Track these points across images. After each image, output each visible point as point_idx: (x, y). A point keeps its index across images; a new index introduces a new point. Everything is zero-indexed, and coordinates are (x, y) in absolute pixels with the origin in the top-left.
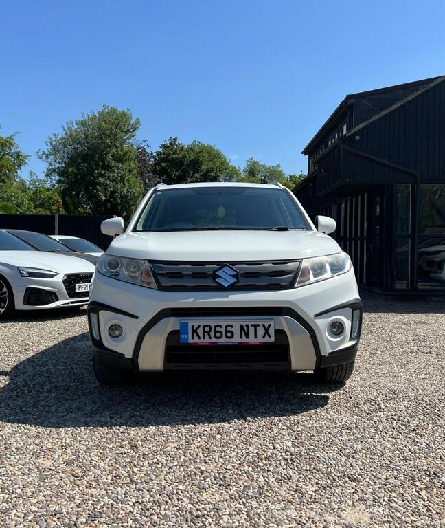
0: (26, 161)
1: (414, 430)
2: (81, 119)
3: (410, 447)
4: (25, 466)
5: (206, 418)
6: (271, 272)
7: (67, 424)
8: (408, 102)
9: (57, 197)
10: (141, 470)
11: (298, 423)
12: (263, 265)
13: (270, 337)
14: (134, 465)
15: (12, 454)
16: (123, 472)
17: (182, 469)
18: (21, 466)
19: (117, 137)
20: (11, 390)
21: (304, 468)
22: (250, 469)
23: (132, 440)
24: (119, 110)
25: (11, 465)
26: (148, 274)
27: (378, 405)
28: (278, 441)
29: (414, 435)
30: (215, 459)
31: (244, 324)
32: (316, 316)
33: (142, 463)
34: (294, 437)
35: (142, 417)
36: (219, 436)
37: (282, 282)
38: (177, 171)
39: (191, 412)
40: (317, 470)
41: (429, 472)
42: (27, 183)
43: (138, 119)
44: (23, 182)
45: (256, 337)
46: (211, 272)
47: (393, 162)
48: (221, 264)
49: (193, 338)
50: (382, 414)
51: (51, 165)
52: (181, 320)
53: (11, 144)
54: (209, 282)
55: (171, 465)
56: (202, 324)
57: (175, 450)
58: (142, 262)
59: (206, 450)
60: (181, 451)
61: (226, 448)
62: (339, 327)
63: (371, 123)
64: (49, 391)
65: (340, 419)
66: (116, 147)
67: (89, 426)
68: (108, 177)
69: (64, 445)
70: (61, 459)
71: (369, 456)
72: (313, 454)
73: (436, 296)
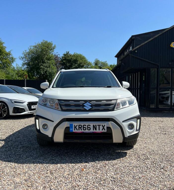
0: (15, 60)
1: (163, 168)
2: (35, 45)
3: (162, 176)
4: (9, 181)
5: (80, 161)
6: (105, 104)
7: (26, 163)
8: (155, 38)
9: (26, 73)
10: (54, 185)
11: (116, 164)
12: (102, 102)
13: (105, 130)
14: (52, 182)
15: (5, 176)
16: (47, 185)
17: (70, 184)
18: (7, 181)
19: (48, 51)
20: (6, 148)
21: (119, 185)
22: (98, 185)
23: (51, 171)
24: (48, 42)
25: (4, 181)
26: (58, 105)
27: (147, 157)
28: (108, 172)
29: (163, 170)
30: (83, 180)
31: (95, 125)
32: (123, 122)
33: (54, 181)
34: (114, 171)
35: (55, 160)
36: (85, 170)
37: (110, 108)
38: (69, 64)
39: (74, 158)
40: (124, 186)
41: (171, 188)
42: (15, 68)
43: (55, 45)
44: (14, 68)
45: (99, 130)
46: (82, 104)
47: (150, 61)
48: (86, 101)
49: (75, 130)
50: (149, 160)
51: (24, 62)
52: (70, 123)
53: (10, 54)
54: (81, 108)
55: (66, 182)
56: (78, 125)
57: (68, 175)
58: (55, 100)
59: (80, 175)
60: (70, 176)
61: (87, 175)
62: (132, 126)
63: (142, 46)
64: (20, 148)
65: (132, 163)
66: (47, 55)
67: (34, 164)
68: (44, 66)
69: (25, 172)
70: (23, 178)
71: (145, 180)
72: (123, 178)
73: (166, 111)
